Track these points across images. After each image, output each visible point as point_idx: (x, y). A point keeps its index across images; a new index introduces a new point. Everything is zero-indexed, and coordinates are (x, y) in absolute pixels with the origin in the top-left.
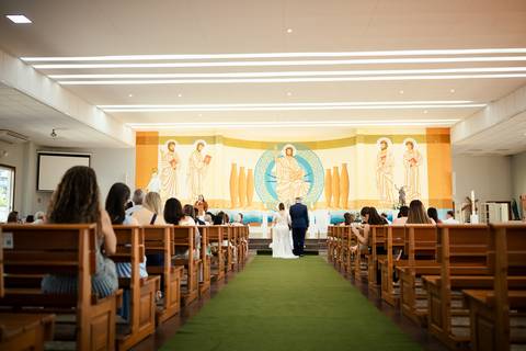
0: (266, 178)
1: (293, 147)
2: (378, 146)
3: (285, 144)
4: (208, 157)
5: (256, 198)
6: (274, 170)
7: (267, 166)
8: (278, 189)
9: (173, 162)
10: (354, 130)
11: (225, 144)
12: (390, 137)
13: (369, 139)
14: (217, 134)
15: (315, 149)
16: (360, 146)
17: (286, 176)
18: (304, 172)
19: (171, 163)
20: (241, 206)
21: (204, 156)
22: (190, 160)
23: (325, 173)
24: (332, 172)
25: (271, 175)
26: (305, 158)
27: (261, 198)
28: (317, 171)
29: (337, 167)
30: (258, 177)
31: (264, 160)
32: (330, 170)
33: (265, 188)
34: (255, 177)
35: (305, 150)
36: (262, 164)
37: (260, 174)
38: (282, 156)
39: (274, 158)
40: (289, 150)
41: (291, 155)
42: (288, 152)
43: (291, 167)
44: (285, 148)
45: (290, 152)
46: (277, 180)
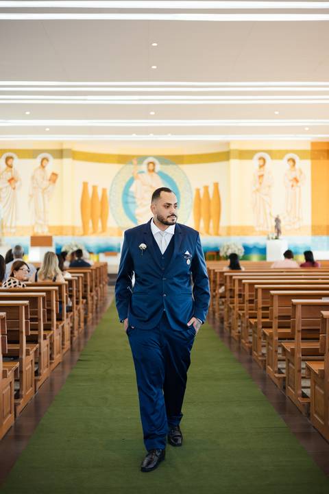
0: (123, 198)
1: (156, 162)
2: (255, 163)
3: (146, 157)
4: (55, 175)
5: (111, 222)
6: (132, 189)
7: (124, 184)
8: (137, 211)
9: (11, 180)
10: (228, 143)
11: (74, 158)
12: (270, 152)
13: (245, 155)
14: (65, 147)
15: (182, 163)
16: (234, 162)
19: (10, 181)
20: (95, 231)
21: (49, 175)
22: (33, 178)
23: (194, 193)
24: (202, 192)
25: (130, 194)
26: (170, 175)
27: (117, 223)
28: (184, 190)
29: (208, 187)
30: (113, 197)
31: (122, 176)
32: (199, 189)
33: (122, 211)
34: (110, 197)
35: (170, 164)
36: (118, 181)
37: (116, 193)
38: (143, 172)
39: (133, 173)
40: (151, 165)
41: (153, 170)
42: (150, 167)
43: (154, 186)
44: (146, 162)
45: (152, 167)
46: (137, 200)
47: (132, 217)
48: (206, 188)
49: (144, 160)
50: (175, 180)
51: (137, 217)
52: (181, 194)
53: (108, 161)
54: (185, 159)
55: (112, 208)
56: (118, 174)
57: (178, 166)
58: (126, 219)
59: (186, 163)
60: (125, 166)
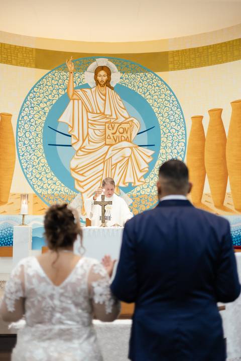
0: (47, 136)
1: (112, 66)
3: (93, 57)
5: (18, 184)
6: (65, 118)
7: (49, 107)
15: (165, 68)
17: (95, 134)
18: (138, 125)
23: (189, 124)
24: (206, 123)
26: (139, 91)
27: (32, 186)
28: (168, 121)
29: (220, 111)
30: (25, 133)
31: (43, 93)
32: (202, 117)
33: (44, 161)
34: (17, 133)
35: (141, 72)
36: (36, 103)
37: (31, 125)
39: (67, 88)
40: (102, 73)
41: (107, 83)
42: (100, 76)
43: (108, 112)
44: (93, 66)
45: (104, 76)
46: (73, 141)
47: (65, 176)
48: (217, 113)
49: (89, 63)
50: (150, 102)
51: (74, 175)
52: (161, 127)
53: (14, 61)
54: (171, 60)
55: (23, 156)
56: (35, 89)
57: (156, 75)
58: (52, 179)
59: (174, 69)
60: (50, 72)
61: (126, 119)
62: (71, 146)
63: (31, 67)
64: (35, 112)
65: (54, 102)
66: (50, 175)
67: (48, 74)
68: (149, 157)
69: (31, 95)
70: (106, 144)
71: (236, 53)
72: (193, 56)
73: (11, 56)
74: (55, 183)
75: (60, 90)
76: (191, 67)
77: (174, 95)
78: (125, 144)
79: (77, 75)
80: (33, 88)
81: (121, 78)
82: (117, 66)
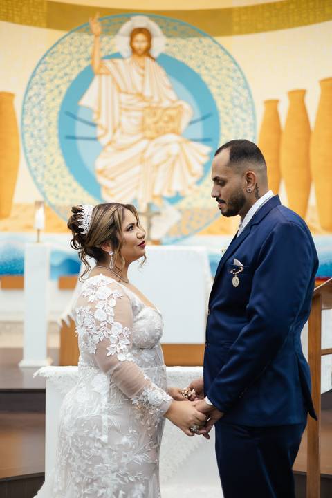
0: (61, 125)
1: (154, 27)
3: (127, 14)
5: (24, 191)
6: (88, 100)
8: (100, 164)
15: (227, 31)
17: (130, 122)
23: (260, 110)
24: (284, 109)
25: (81, 115)
26: (192, 64)
27: (44, 194)
28: (230, 106)
29: (303, 92)
30: (33, 121)
31: (58, 64)
32: (277, 102)
33: (60, 159)
34: (22, 119)
35: (194, 36)
36: (48, 78)
37: (41, 110)
38: (118, 56)
39: (91, 58)
40: (140, 37)
41: (147, 52)
42: (137, 41)
43: (147, 93)
44: (127, 27)
45: (143, 41)
46: (99, 132)
47: (87, 180)
48: (298, 96)
49: (122, 23)
50: (206, 79)
51: (101, 180)
52: (222, 115)
53: (16, 18)
54: (236, 19)
55: (31, 151)
56: (47, 58)
57: (215, 41)
58: (70, 185)
59: (240, 33)
60: (67, 35)
61: (173, 102)
62: (95, 139)
63: (40, 26)
64: (46, 92)
65: (73, 77)
66: (69, 178)
67: (64, 37)
68: (203, 155)
69: (41, 67)
70: (144, 138)
71: (328, 10)
72: (267, 14)
73: (13, 10)
74: (74, 191)
75: (81, 61)
76: (264, 30)
77: (240, 70)
78: (171, 137)
79: (105, 39)
80: (43, 58)
81: (167, 45)
82: (161, 27)
